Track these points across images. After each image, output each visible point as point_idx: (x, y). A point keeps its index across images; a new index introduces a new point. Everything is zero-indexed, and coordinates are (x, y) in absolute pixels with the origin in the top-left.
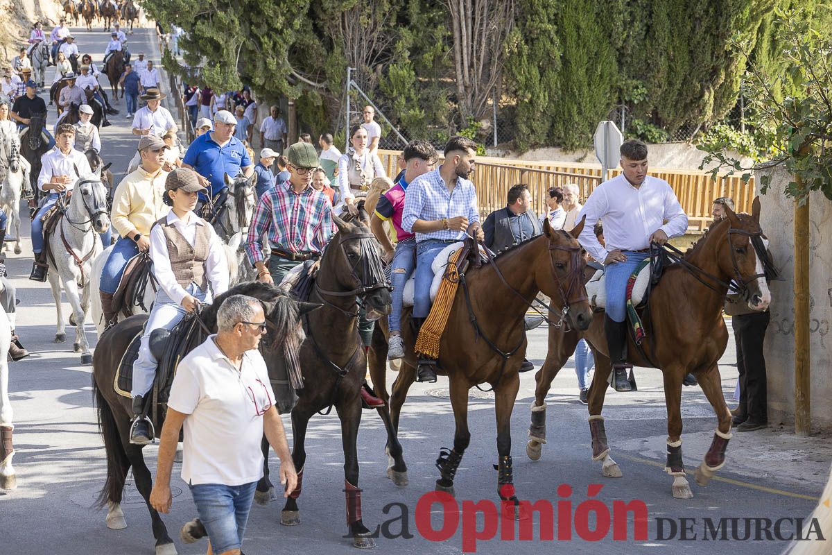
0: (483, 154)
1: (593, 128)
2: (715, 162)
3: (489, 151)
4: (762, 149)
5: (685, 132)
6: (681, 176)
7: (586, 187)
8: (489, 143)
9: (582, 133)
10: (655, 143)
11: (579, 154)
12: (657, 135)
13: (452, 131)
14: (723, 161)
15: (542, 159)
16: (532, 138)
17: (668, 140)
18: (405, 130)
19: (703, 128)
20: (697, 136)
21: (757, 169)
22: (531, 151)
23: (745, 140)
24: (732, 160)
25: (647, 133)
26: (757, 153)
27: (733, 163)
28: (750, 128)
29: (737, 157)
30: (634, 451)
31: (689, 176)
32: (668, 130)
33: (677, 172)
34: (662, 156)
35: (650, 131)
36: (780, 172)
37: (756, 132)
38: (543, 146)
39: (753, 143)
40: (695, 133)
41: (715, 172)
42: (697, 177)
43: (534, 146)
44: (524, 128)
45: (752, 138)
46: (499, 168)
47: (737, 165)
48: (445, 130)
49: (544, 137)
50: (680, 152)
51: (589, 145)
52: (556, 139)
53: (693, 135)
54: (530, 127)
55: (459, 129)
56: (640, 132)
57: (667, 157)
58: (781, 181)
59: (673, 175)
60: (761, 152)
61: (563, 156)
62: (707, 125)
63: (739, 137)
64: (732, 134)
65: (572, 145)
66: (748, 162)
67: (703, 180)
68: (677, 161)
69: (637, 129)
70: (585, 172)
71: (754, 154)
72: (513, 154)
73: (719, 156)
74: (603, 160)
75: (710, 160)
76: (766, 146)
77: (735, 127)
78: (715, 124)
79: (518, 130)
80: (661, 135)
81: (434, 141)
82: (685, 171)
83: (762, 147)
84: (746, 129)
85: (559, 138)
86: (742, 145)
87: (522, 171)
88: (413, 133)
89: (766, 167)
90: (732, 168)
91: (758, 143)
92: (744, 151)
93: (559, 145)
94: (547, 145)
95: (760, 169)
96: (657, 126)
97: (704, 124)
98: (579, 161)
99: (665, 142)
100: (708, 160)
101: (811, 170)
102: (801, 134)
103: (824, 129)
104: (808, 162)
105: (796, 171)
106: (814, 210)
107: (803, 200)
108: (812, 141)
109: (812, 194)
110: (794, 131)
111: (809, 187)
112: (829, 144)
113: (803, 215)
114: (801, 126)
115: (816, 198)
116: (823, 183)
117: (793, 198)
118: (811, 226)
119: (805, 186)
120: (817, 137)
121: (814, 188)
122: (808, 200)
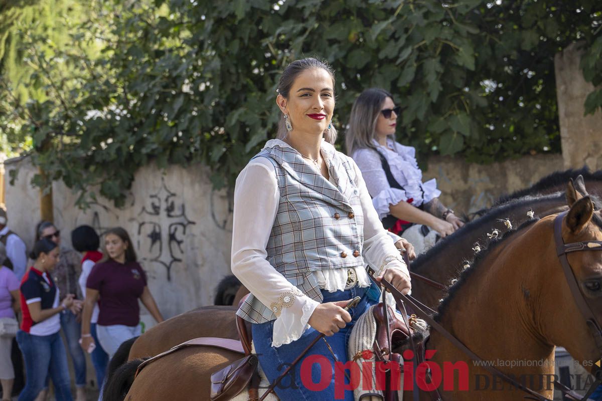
4: (14, 145)
21: (6, 164)
36: (25, 165)
37: (7, 130)
39: (6, 140)
45: (5, 136)
58: (27, 174)
60: (13, 148)
71: (7, 150)
76: (17, 143)
83: (14, 143)
89: (14, 162)
91: (10, 140)
95: (9, 163)
101: (52, 163)
102: (43, 132)
103: (62, 127)
104: (49, 156)
105: (40, 165)
106: (57, 198)
107: (47, 190)
108: (52, 138)
109: (54, 184)
110: (36, 129)
111: (51, 178)
112: (67, 140)
113: (48, 201)
114: (42, 124)
115: (58, 187)
116: (64, 174)
117: (38, 188)
118: (55, 213)
119: (47, 177)
120: (57, 134)
121: (56, 179)
122: (51, 190)
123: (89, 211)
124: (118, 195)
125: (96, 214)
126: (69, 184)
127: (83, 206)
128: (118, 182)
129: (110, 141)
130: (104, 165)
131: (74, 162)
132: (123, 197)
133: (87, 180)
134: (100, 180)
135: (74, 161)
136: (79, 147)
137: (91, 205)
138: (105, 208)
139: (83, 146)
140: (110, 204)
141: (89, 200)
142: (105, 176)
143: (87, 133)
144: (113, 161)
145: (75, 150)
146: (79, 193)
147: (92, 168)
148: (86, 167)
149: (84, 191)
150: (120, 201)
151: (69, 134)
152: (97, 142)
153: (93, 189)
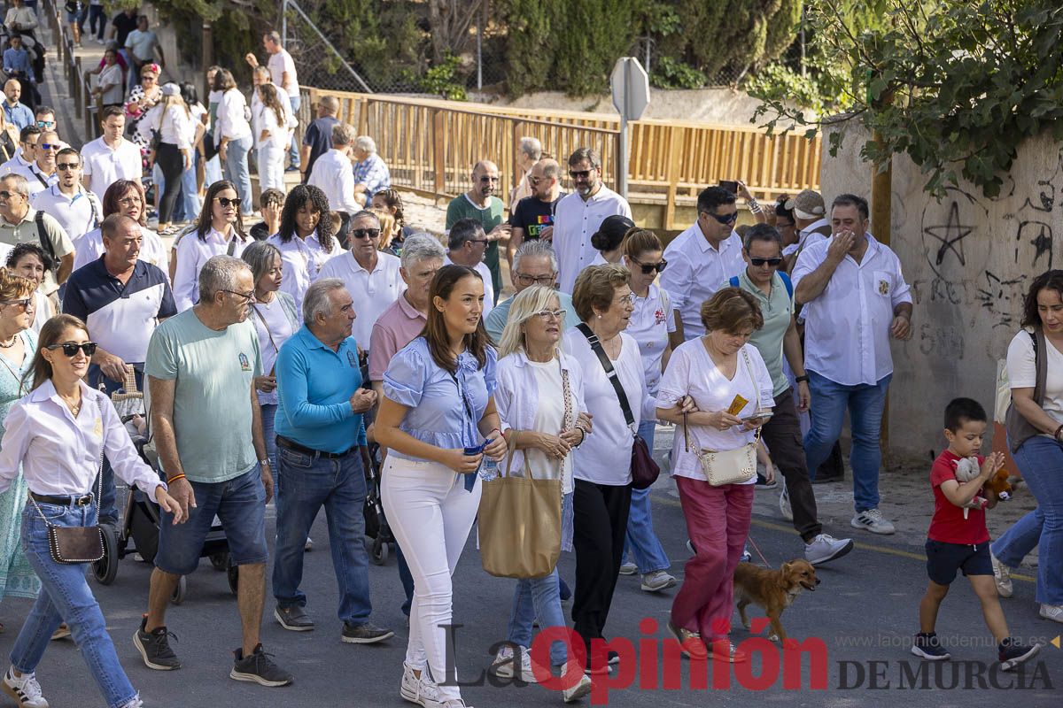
0: (463, 99)
1: (608, 67)
2: (772, 114)
3: (471, 95)
4: (828, 98)
5: (728, 76)
6: (723, 132)
7: (599, 144)
8: (471, 84)
9: (594, 73)
10: (689, 88)
11: (589, 101)
12: (692, 78)
13: (423, 68)
14: (782, 112)
15: (540, 106)
16: (528, 79)
17: (706, 85)
18: (359, 65)
19: (751, 70)
20: (744, 80)
21: (824, 123)
22: (526, 97)
23: (807, 86)
24: (794, 111)
25: (679, 75)
26: (822, 104)
27: (794, 115)
28: (813, 71)
29: (799, 108)
30: (661, 490)
31: (733, 133)
32: (706, 72)
33: (718, 126)
34: (698, 106)
35: (683, 73)
36: (854, 127)
37: (820, 76)
38: (542, 90)
39: (816, 91)
40: (742, 75)
41: (771, 125)
42: (744, 134)
43: (531, 89)
44: (517, 66)
45: (815, 84)
46: (484, 118)
47: (800, 118)
48: (412, 67)
49: (544, 78)
50: (722, 100)
51: (604, 89)
52: (562, 81)
53: (739, 79)
54: (526, 64)
55: (431, 65)
56: (670, 74)
57: (704, 107)
58: (856, 140)
59: (712, 131)
60: (826, 102)
61: (570, 104)
62: (756, 65)
63: (799, 83)
64: (789, 78)
65: (581, 89)
66: (811, 115)
67: (751, 138)
68: (716, 113)
69: (666, 69)
70: (597, 125)
71: (818, 105)
72: (502, 100)
73: (777, 105)
74: (622, 110)
75: (765, 110)
76: (833, 95)
77: (794, 69)
78: (768, 65)
79: (510, 69)
80: (697, 78)
81: (398, 80)
82: (728, 126)
83: (828, 95)
84: (807, 72)
85: (563, 79)
86: (802, 93)
87: (516, 122)
88: (370, 70)
89: (837, 121)
90: (793, 122)
91: (823, 91)
92: (804, 100)
93: (563, 89)
94: (547, 89)
95: (829, 123)
96: (693, 66)
97: (753, 64)
98: (590, 109)
99: (702, 87)
100: (762, 110)
101: (895, 125)
102: (883, 78)
103: (913, 73)
104: (892, 115)
105: (876, 127)
106: (898, 178)
107: (885, 165)
108: (897, 88)
109: (895, 157)
110: (874, 74)
111: (891, 148)
112: (918, 93)
113: (884, 184)
114: (883, 68)
115: (901, 162)
116: (910, 143)
117: (871, 162)
118: (894, 198)
119: (886, 146)
120: (904, 83)
121: (898, 149)
122: (890, 164)
123: (944, 200)
124: (990, 179)
125: (955, 205)
126: (917, 159)
127: (936, 192)
128: (991, 159)
129: (984, 96)
130: (972, 132)
131: (928, 126)
132: (998, 181)
133: (945, 154)
134: (964, 154)
135: (927, 124)
136: (935, 104)
137: (947, 190)
138: (968, 195)
139: (943, 102)
140: (977, 191)
141: (946, 183)
142: (972, 149)
143: (949, 83)
144: (985, 128)
145: (930, 108)
146: (932, 172)
147: (954, 136)
148: (945, 134)
149: (940, 169)
150: (991, 188)
151: (921, 84)
152: (963, 97)
153: (951, 167)
